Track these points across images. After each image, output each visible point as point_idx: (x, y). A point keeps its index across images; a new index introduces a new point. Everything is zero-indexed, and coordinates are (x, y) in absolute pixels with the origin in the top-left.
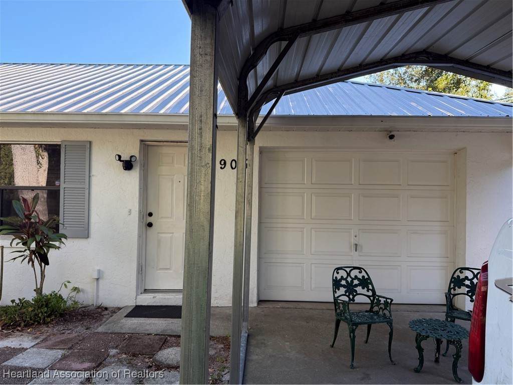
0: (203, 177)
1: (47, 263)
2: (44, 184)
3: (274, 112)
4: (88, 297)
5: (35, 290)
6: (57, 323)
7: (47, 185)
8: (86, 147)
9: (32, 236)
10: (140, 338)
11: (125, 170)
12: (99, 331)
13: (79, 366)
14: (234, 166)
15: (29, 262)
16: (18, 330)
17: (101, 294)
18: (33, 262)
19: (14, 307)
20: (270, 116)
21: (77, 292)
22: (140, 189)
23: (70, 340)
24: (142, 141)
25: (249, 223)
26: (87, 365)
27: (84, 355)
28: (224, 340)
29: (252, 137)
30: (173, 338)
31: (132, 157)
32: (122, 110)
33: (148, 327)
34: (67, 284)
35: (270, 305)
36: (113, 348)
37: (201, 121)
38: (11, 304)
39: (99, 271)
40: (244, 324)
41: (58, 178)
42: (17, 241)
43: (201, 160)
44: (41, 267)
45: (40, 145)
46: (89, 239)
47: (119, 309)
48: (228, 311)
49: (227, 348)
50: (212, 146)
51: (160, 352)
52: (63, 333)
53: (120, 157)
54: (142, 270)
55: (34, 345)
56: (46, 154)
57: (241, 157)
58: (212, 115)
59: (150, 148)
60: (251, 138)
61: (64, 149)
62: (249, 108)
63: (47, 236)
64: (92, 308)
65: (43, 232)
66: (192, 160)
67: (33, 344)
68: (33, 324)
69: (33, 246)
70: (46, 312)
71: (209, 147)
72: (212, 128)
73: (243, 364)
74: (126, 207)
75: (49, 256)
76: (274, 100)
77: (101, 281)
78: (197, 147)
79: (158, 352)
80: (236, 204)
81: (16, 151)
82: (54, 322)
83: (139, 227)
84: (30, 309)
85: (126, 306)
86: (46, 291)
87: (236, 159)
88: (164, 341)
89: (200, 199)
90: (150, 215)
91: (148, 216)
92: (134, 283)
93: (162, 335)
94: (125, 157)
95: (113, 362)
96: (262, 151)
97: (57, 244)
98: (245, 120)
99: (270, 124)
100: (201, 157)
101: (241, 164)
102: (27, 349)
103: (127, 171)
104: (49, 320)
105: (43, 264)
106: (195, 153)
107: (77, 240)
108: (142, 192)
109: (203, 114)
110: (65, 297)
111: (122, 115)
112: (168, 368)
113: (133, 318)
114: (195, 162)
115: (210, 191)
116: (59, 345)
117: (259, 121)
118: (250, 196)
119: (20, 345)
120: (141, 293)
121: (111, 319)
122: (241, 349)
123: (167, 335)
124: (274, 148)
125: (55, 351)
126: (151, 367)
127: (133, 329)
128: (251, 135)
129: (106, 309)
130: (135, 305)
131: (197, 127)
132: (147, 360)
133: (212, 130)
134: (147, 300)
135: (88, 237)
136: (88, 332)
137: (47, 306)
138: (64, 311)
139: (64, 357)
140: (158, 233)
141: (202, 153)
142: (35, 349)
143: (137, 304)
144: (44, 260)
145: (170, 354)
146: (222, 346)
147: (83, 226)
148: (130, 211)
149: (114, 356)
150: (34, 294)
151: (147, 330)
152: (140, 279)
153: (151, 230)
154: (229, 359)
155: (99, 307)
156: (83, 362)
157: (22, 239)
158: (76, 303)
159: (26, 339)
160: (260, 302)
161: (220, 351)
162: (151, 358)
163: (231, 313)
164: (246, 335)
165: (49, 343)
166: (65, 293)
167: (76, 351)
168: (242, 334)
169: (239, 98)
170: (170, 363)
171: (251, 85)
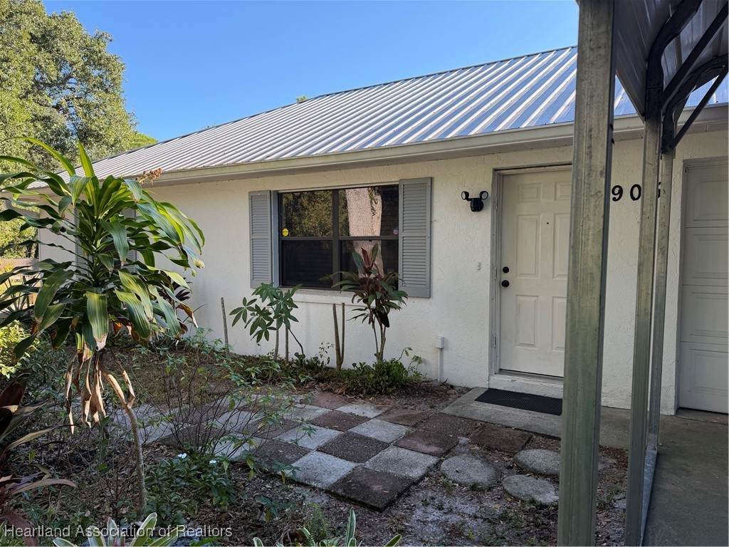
0: (592, 210)
1: (387, 325)
2: (378, 234)
3: (714, 99)
4: (431, 370)
5: (375, 355)
6: (399, 396)
7: (381, 234)
8: (427, 185)
9: (372, 292)
10: (496, 430)
11: (473, 211)
12: (445, 412)
13: (424, 448)
14: (636, 196)
15: (369, 323)
16: (360, 397)
17: (446, 368)
18: (373, 322)
19: (356, 372)
20: (706, 107)
21: (419, 363)
22: (493, 235)
23: (414, 417)
24: (495, 170)
25: (663, 284)
26: (434, 449)
27: (429, 436)
28: (617, 453)
29: (670, 146)
30: (541, 438)
31: (482, 193)
32: (470, 131)
33: (506, 418)
34: (409, 351)
35: (701, 417)
36: (463, 435)
37: (590, 137)
38: (352, 368)
39: (443, 340)
40: (651, 436)
41: (396, 225)
42: (358, 298)
43: (589, 188)
44: (382, 329)
45: (373, 188)
46: (431, 299)
47: (468, 389)
48: (624, 415)
49: (623, 464)
50: (606, 169)
51: (523, 451)
52: (406, 408)
53: (467, 194)
54: (495, 342)
55: (378, 416)
56: (379, 198)
57: (649, 180)
58: (607, 126)
59: (506, 179)
60: (667, 147)
61: (402, 190)
62: (665, 100)
63: (387, 293)
64: (436, 384)
65: (383, 289)
66: (577, 189)
67: (376, 414)
68: (375, 392)
69: (373, 304)
70: (387, 381)
71: (600, 169)
72: (606, 144)
73: (649, 492)
74: (475, 261)
75: (389, 316)
76: (714, 80)
77: (445, 352)
78: (584, 171)
79: (520, 451)
80: (640, 252)
81: (351, 196)
82: (395, 394)
83: (491, 286)
84: (372, 376)
85: (477, 387)
86: (387, 358)
87: (640, 184)
88: (527, 438)
89: (588, 239)
90: (506, 270)
91: (502, 272)
92: (486, 358)
93: (525, 431)
94: (474, 194)
95: (464, 453)
96: (688, 167)
97: (396, 302)
98: (658, 121)
99: (705, 120)
100: (590, 184)
101: (650, 191)
102: (370, 419)
103: (476, 213)
104: (390, 390)
105: (383, 326)
106: (581, 179)
107: (418, 300)
108: (495, 239)
109: (593, 126)
110: (406, 366)
111: (471, 138)
112: (535, 474)
113: (486, 404)
114: (581, 191)
115: (601, 227)
116: (402, 420)
117: (683, 118)
118: (664, 241)
119: (364, 413)
120: (495, 374)
121: (459, 399)
122: (646, 470)
123: (531, 432)
124: (712, 159)
125: (398, 426)
126: (512, 468)
127: (486, 417)
128: (668, 145)
129: (452, 387)
130: (487, 387)
131: (585, 145)
132: (506, 459)
133: (605, 147)
134: (503, 383)
135: (430, 297)
136: (433, 411)
137: (388, 374)
138: (406, 382)
139: (408, 436)
140: (517, 295)
141: (592, 179)
142: (378, 421)
143: (491, 387)
144: (384, 321)
145: (536, 457)
146: (615, 461)
147: (424, 283)
148: (480, 265)
149: (464, 445)
150: (375, 360)
151: (505, 421)
152: (493, 354)
153: (506, 291)
154: (626, 481)
155: (443, 384)
156: (429, 445)
157: (362, 296)
158: (418, 375)
159: (368, 408)
160: (680, 409)
161: (612, 467)
162: (511, 457)
163: (629, 418)
164: (655, 452)
165: (392, 416)
166: (406, 362)
167: (421, 430)
168: (648, 451)
169: (646, 89)
170: (537, 468)
171: (669, 64)
